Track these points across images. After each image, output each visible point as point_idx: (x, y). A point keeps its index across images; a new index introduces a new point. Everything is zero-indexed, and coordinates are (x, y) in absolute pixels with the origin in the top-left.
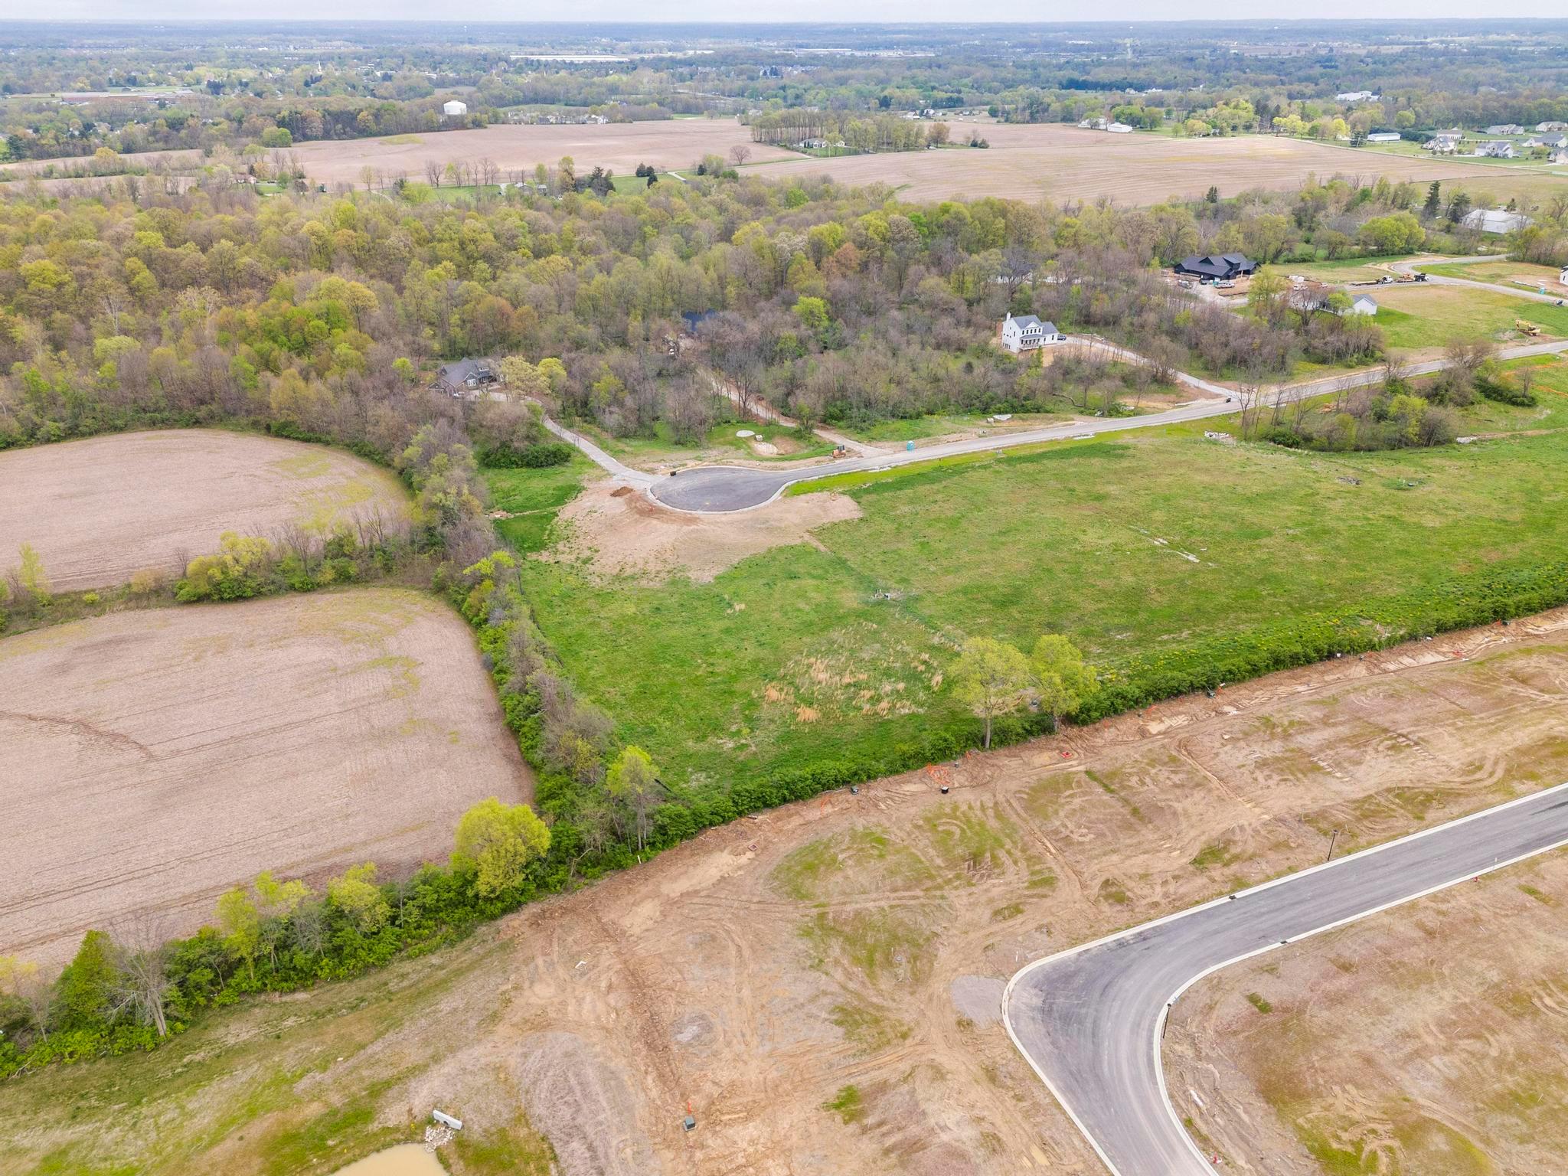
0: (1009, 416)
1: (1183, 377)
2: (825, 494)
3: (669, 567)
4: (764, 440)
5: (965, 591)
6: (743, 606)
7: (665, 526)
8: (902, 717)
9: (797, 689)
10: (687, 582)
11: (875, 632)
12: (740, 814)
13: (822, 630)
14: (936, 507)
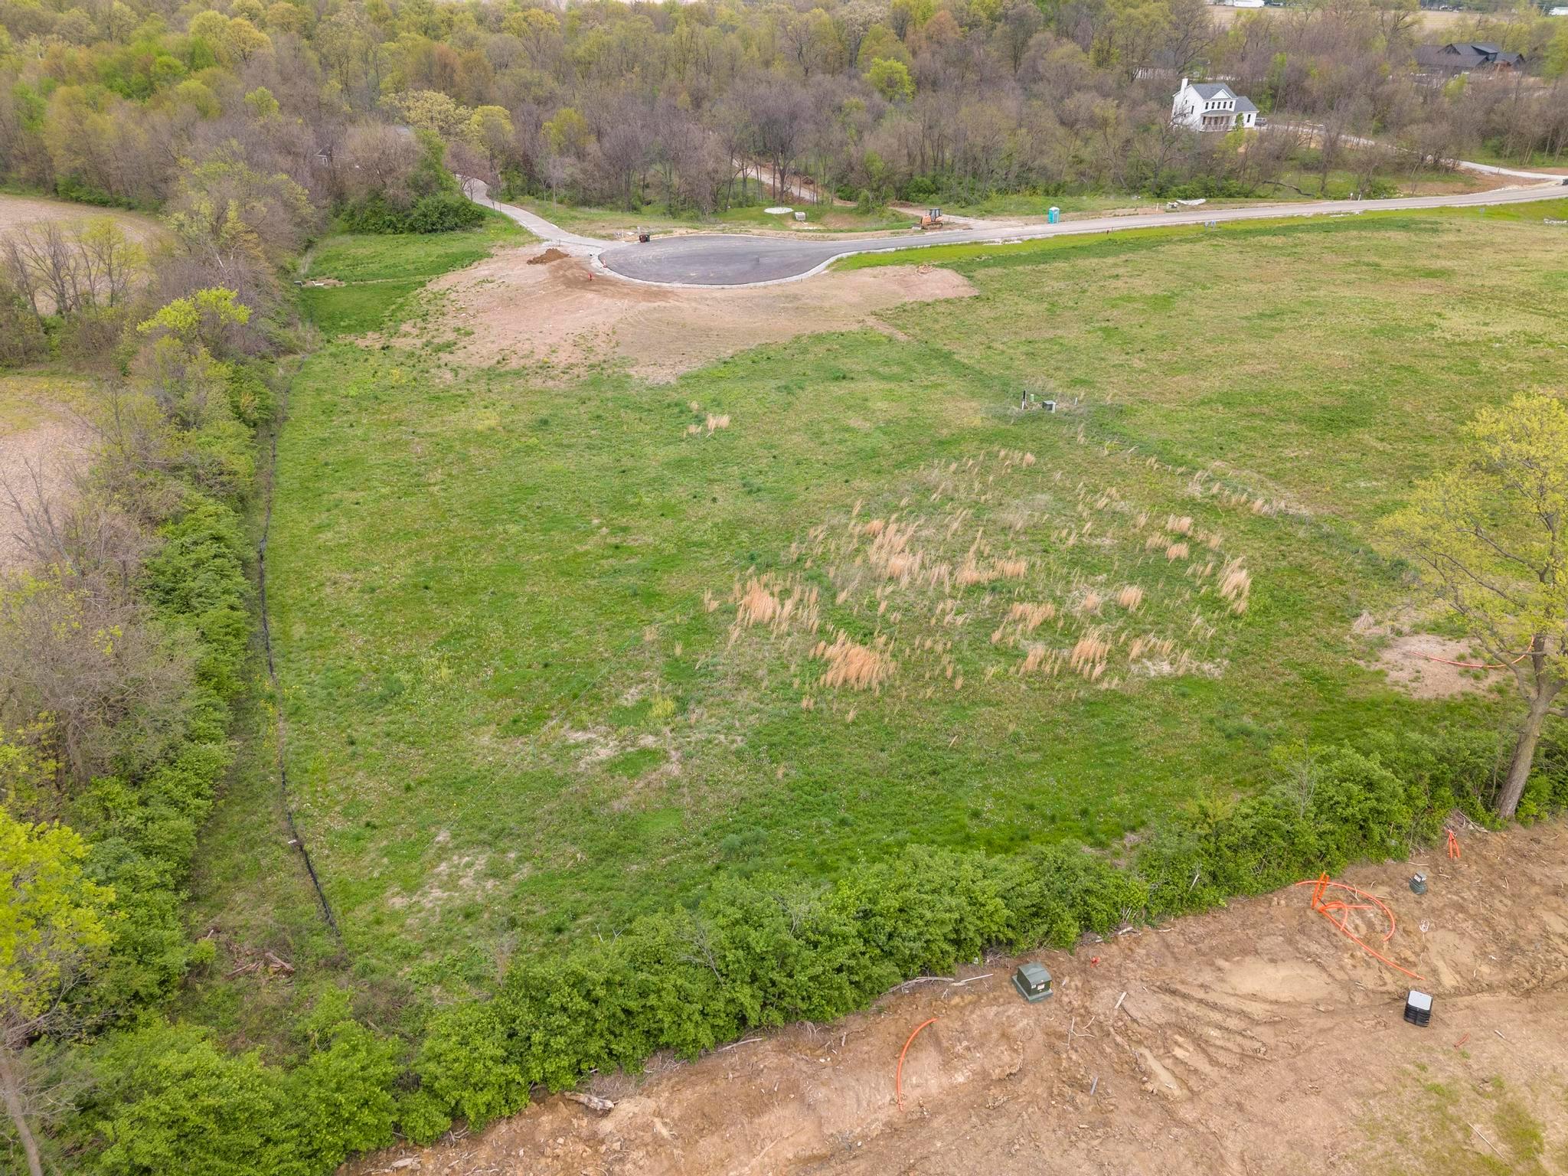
0: (1203, 200)
1: (1465, 165)
2: (908, 268)
3: (593, 360)
4: (807, 219)
5: (1227, 401)
6: (724, 420)
7: (607, 301)
8: (1158, 684)
9: (831, 592)
10: (620, 384)
11: (1032, 471)
12: (541, 1091)
13: (899, 465)
14: (1120, 283)
